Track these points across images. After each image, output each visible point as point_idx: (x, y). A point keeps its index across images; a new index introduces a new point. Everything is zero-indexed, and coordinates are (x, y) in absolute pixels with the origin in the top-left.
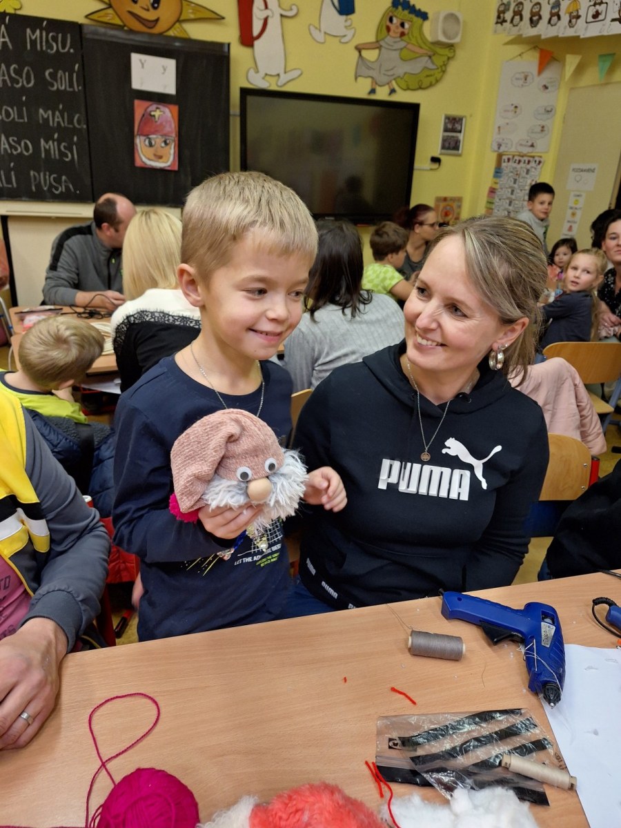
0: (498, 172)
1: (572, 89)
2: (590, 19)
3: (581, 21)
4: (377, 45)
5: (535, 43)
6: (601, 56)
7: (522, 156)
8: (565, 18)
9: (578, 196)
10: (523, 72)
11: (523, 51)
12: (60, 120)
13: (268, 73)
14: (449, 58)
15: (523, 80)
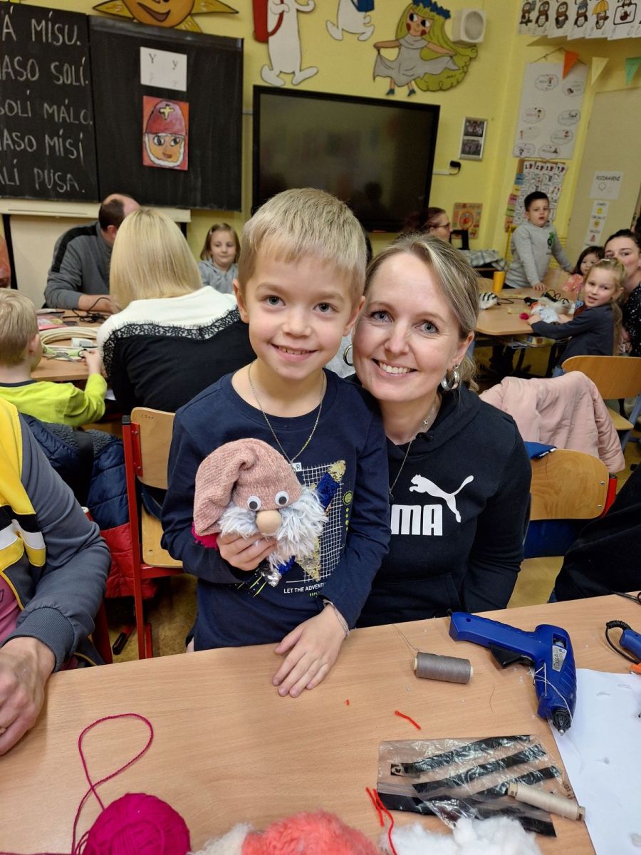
0: (519, 179)
1: (597, 93)
2: (618, 20)
3: (609, 23)
4: (397, 43)
5: (560, 45)
6: (628, 59)
7: (545, 163)
8: (592, 19)
9: (602, 205)
10: (547, 75)
11: (548, 53)
12: (66, 115)
13: (283, 71)
14: (471, 59)
15: (548, 82)
